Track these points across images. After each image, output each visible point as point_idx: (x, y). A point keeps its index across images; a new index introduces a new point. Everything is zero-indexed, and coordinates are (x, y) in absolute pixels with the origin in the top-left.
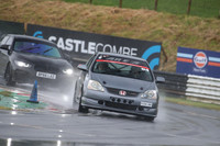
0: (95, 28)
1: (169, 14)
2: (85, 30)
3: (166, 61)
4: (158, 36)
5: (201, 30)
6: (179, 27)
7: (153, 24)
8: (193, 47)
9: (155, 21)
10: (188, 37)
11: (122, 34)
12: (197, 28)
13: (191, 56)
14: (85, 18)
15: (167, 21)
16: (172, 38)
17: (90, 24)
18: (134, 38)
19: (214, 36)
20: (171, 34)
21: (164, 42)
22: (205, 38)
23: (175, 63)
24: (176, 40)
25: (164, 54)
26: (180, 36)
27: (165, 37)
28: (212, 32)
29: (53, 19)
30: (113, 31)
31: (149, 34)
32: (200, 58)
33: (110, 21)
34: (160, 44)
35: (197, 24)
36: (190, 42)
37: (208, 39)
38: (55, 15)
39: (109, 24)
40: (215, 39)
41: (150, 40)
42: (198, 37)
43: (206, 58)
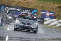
2: (16, 5)
3: (38, 14)
4: (36, 7)
5: (48, 5)
6: (42, 5)
8: (46, 10)
9: (35, 3)
10: (44, 7)
11: (26, 7)
12: (47, 5)
14: (16, 2)
15: (39, 3)
17: (17, 4)
18: (29, 8)
19: (51, 7)
20: (40, 7)
21: (38, 9)
22: (49, 8)
23: (41, 15)
24: (41, 8)
25: (38, 12)
26: (42, 7)
27: (38, 7)
28: (51, 6)
29: (7, 2)
30: (23, 6)
31: (33, 6)
32: (48, 13)
33: (23, 3)
34: (37, 9)
35: (47, 4)
36: (45, 9)
37: (50, 8)
38: (7, 1)
39: (23, 4)
40: (52, 8)
41: (34, 8)
42: (47, 7)
43: (49, 13)
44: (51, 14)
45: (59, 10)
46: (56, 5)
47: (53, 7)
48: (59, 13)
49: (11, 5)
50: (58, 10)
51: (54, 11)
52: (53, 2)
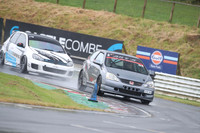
0: (62, 25)
1: (127, 17)
2: (54, 26)
4: (118, 35)
5: (155, 31)
6: (136, 28)
7: (114, 25)
8: (151, 46)
9: (115, 22)
10: (144, 37)
11: (87, 32)
12: (151, 29)
13: (149, 54)
14: (55, 17)
16: (130, 37)
17: (59, 22)
18: (97, 35)
20: (129, 34)
22: (159, 39)
24: (134, 39)
26: (137, 35)
27: (125, 36)
28: (165, 34)
30: (79, 28)
33: (76, 20)
34: (122, 42)
35: (151, 26)
36: (146, 41)
37: (162, 40)
38: (28, 12)
39: (76, 22)
40: (168, 40)
41: (111, 38)
42: (153, 38)
44: (166, 57)
45: (189, 47)
46: (180, 33)
47: (172, 39)
48: (189, 58)
49: (40, 24)
52: (170, 21)
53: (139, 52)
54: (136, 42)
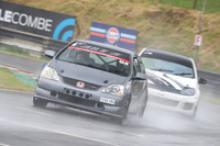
4: (70, 9)
5: (112, 6)
10: (99, 12)
11: (36, 5)
12: (108, 4)
16: (84, 12)
18: (47, 9)
19: (124, 13)
20: (83, 8)
22: (115, 15)
24: (89, 14)
26: (91, 10)
27: (77, 11)
28: (122, 9)
31: (62, 6)
36: (101, 17)
37: (119, 16)
40: (125, 16)
41: (62, 12)
42: (109, 13)
43: (117, 34)
44: (123, 35)
45: (149, 25)
46: (139, 9)
47: (130, 14)
50: (146, 23)
51: (134, 28)
53: (93, 29)
54: (90, 18)
